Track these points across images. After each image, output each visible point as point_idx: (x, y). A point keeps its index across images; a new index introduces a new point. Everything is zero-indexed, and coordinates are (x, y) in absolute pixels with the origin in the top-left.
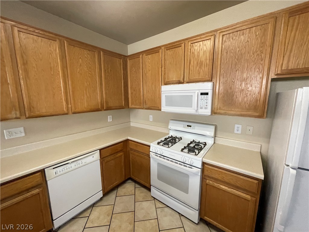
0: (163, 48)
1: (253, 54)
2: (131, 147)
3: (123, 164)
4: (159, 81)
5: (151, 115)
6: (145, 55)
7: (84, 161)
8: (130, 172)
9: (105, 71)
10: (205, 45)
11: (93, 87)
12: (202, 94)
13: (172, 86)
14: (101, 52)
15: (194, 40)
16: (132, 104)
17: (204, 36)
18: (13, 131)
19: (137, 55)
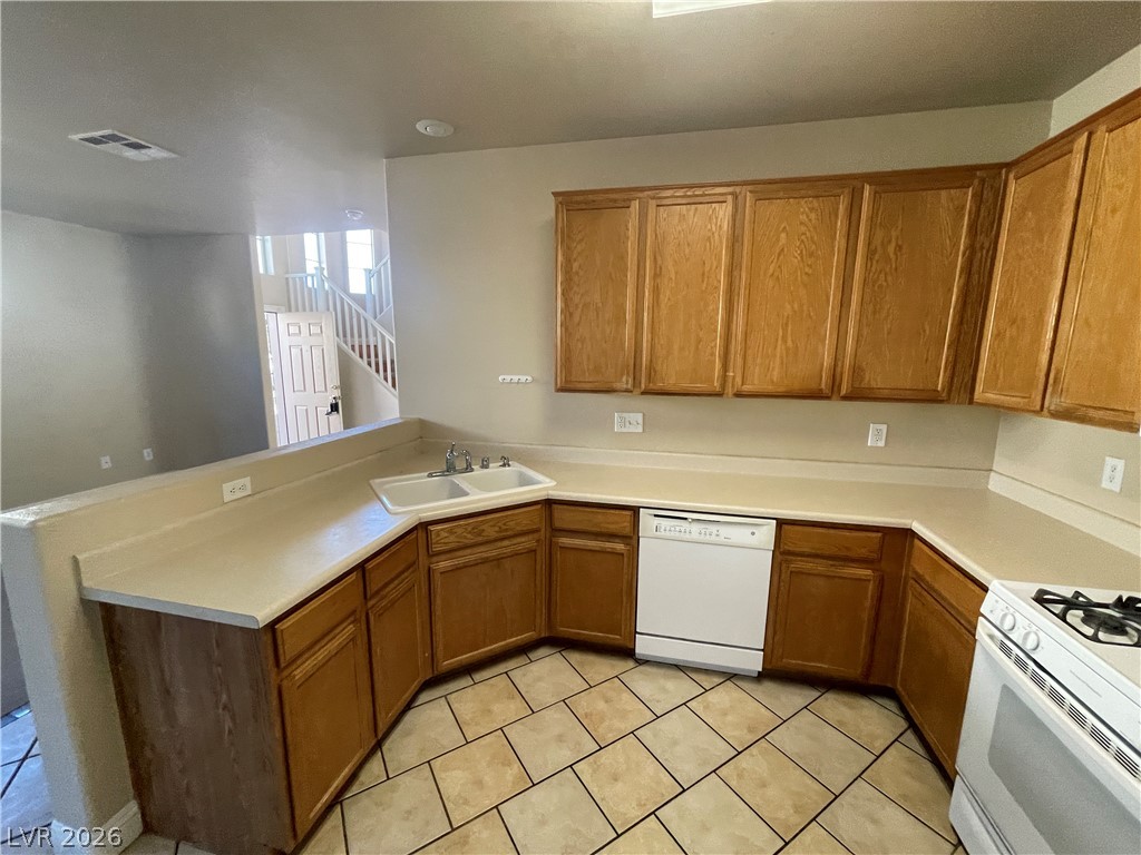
2: (918, 568)
7: (725, 531)
11: (810, 317)
16: (988, 386)
18: (627, 417)
19: (1063, 142)
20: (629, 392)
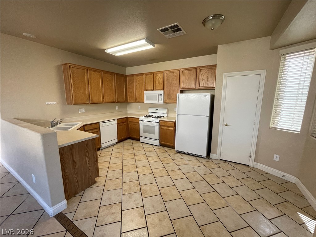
0: (145, 74)
1: (175, 81)
2: (130, 121)
3: (126, 129)
4: (143, 88)
5: (139, 106)
6: (136, 76)
8: (129, 134)
9: (117, 84)
10: (161, 76)
11: (112, 91)
12: (160, 95)
13: (149, 91)
14: (115, 75)
15: (157, 73)
16: (129, 100)
17: (160, 72)
18: (82, 110)
19: (132, 75)
20: (88, 103)
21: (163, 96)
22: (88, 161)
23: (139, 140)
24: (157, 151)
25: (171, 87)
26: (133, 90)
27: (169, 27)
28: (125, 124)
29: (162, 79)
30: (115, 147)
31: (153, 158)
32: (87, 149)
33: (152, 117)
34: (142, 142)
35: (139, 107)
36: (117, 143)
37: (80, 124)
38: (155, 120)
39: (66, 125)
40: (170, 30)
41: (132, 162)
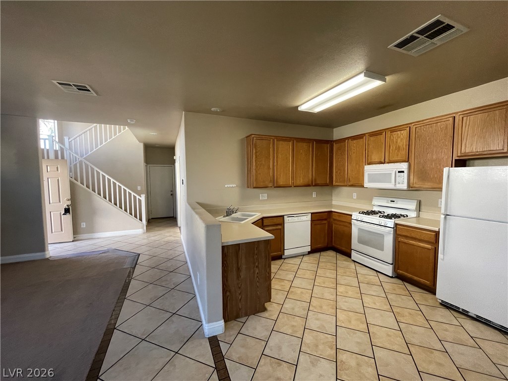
0: (367, 135)
1: (440, 141)
2: (335, 218)
3: (326, 231)
4: (363, 161)
5: (354, 192)
6: (350, 140)
8: (332, 241)
9: (316, 156)
10: (402, 134)
11: (307, 168)
12: (399, 172)
13: (374, 165)
14: (314, 142)
15: (393, 130)
16: (336, 182)
17: (402, 127)
18: (263, 195)
19: (343, 140)
20: (271, 187)
21: (405, 174)
22: (257, 273)
23: (349, 256)
24: (386, 286)
25: (429, 156)
26: (344, 165)
27: (418, 33)
28: (325, 222)
29: (404, 141)
30: (306, 258)
31: (374, 299)
32: (257, 255)
33: (378, 215)
34: (354, 261)
35: (354, 194)
36: (309, 253)
37: (257, 216)
38: (384, 221)
39: (244, 215)
40: (421, 37)
41: (329, 295)
